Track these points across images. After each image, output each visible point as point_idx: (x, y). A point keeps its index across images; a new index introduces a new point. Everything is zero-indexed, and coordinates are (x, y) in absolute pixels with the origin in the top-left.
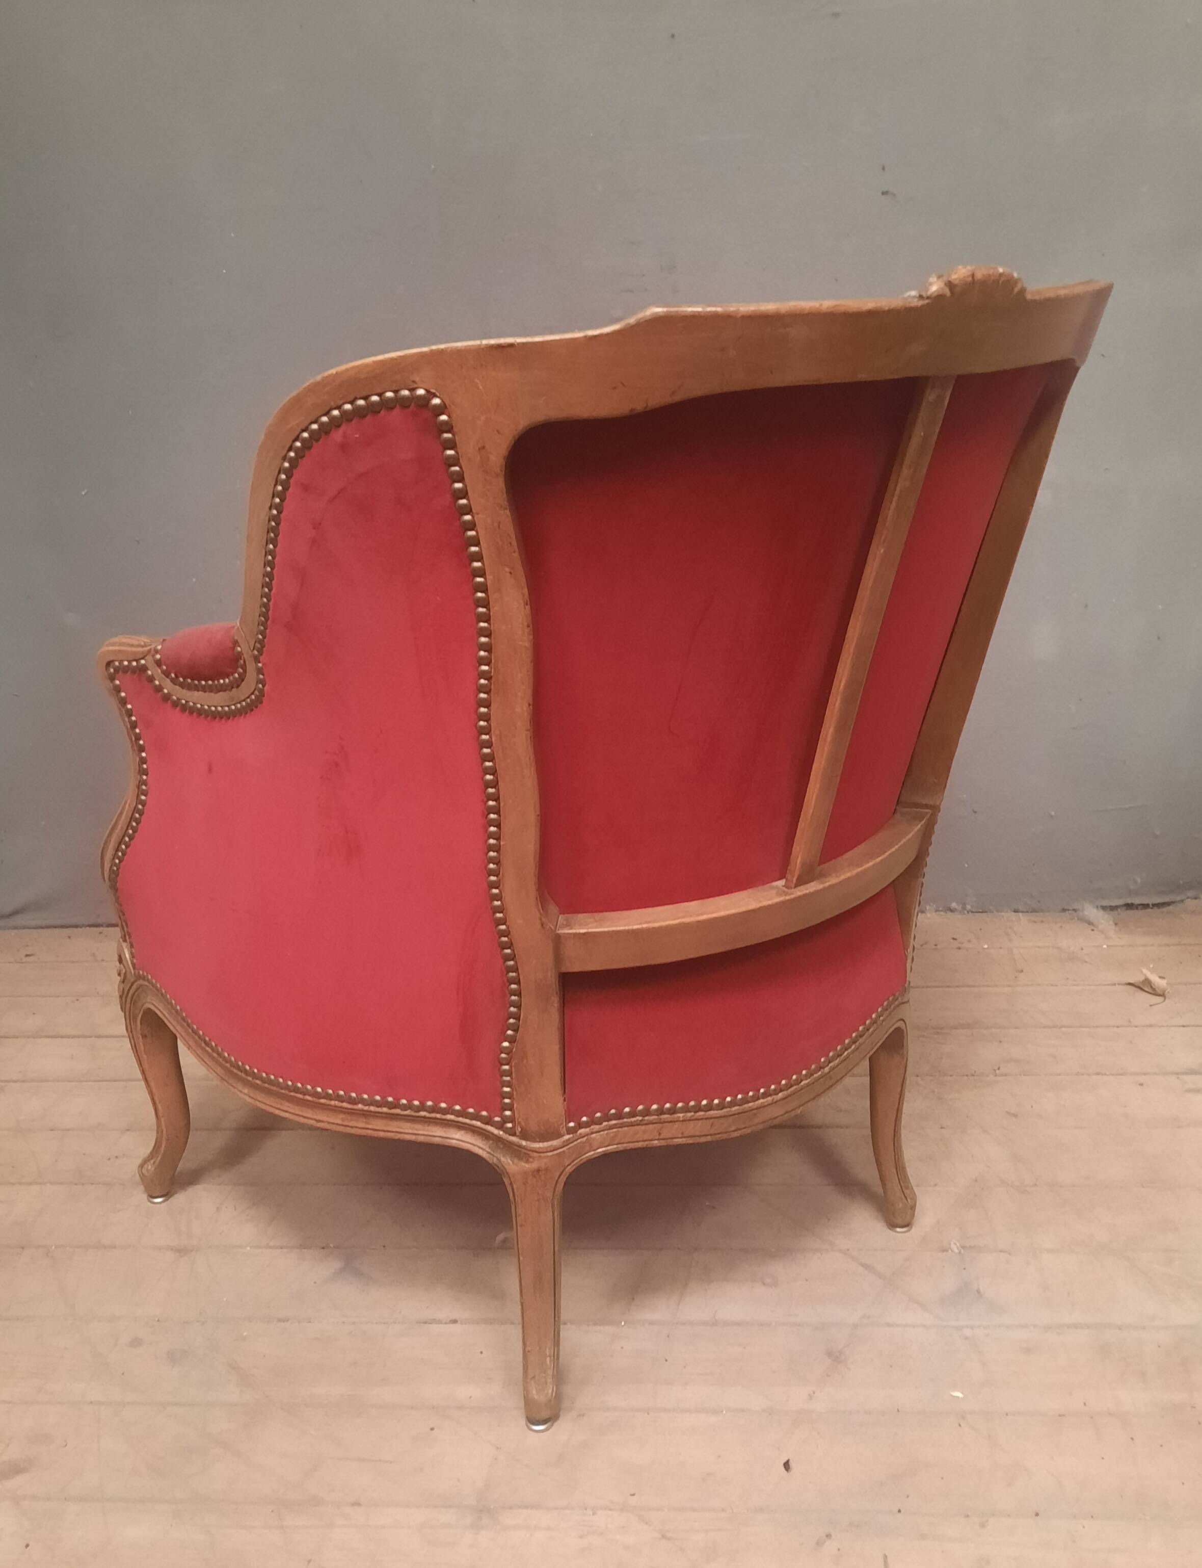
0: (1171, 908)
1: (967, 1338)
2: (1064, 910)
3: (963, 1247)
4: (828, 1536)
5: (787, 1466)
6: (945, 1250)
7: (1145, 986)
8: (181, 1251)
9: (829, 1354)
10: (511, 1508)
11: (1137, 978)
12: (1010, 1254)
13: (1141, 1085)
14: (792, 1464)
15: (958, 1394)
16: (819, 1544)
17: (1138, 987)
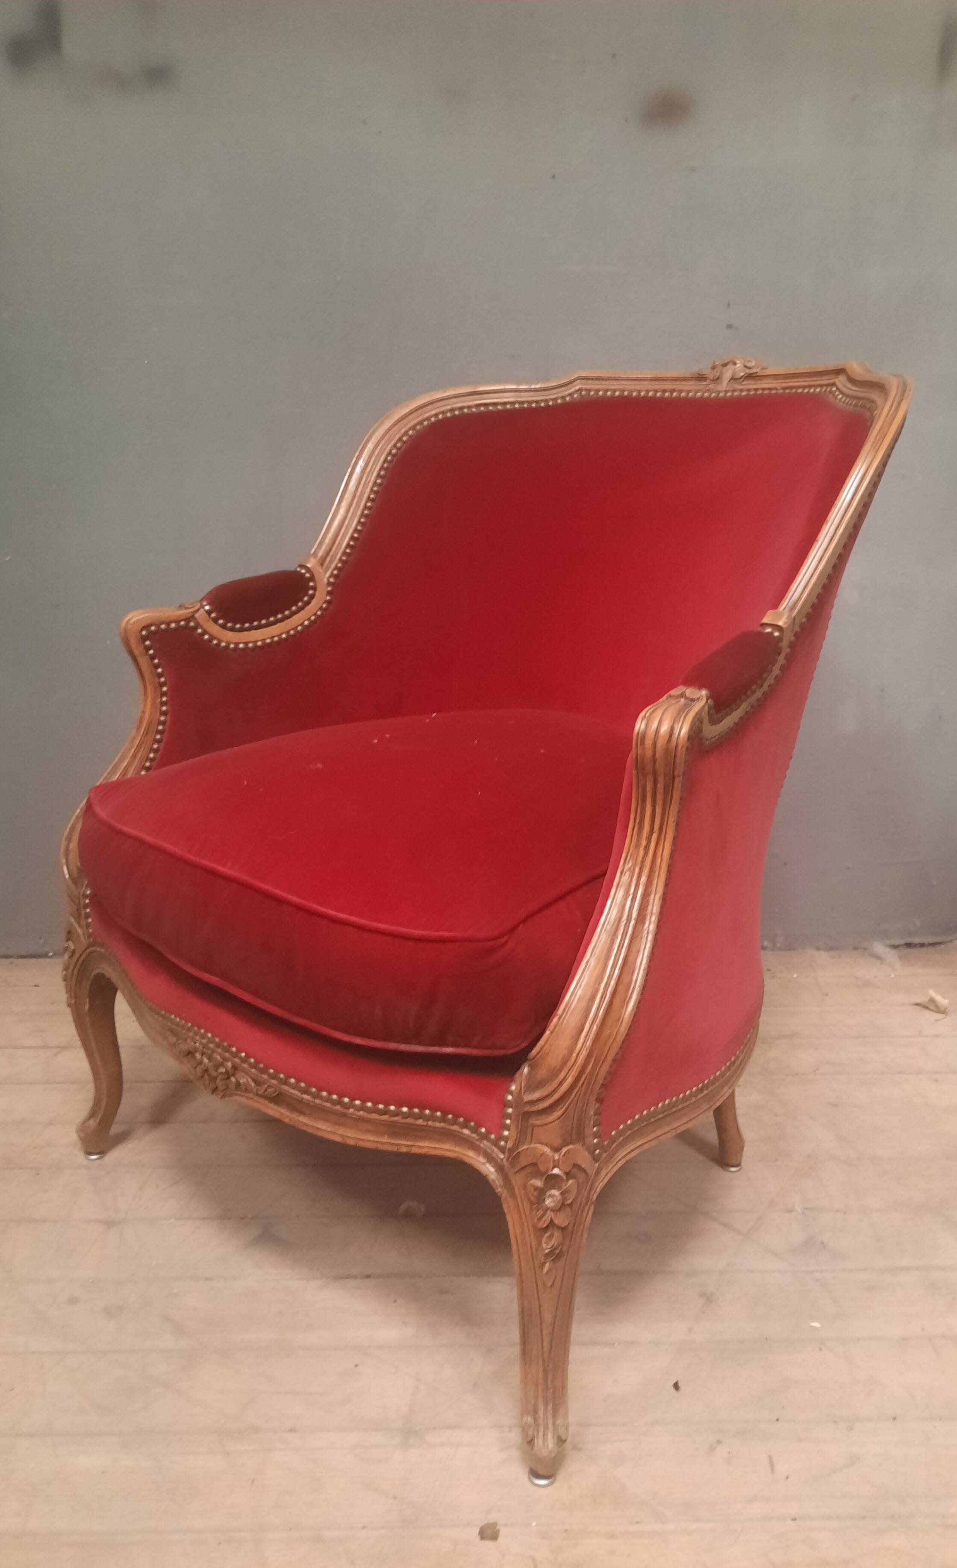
0: (942, 946)
1: (817, 1280)
2: (856, 948)
3: (806, 1208)
4: (719, 1442)
5: (676, 1386)
6: (790, 1211)
7: (930, 1006)
8: (110, 1224)
9: (702, 1295)
10: (435, 1429)
11: (923, 999)
12: (845, 1213)
13: (936, 1081)
14: (680, 1384)
15: (816, 1324)
16: (712, 1449)
17: (925, 1007)
